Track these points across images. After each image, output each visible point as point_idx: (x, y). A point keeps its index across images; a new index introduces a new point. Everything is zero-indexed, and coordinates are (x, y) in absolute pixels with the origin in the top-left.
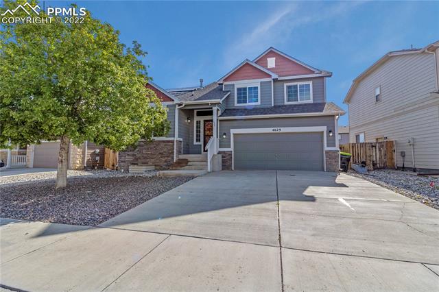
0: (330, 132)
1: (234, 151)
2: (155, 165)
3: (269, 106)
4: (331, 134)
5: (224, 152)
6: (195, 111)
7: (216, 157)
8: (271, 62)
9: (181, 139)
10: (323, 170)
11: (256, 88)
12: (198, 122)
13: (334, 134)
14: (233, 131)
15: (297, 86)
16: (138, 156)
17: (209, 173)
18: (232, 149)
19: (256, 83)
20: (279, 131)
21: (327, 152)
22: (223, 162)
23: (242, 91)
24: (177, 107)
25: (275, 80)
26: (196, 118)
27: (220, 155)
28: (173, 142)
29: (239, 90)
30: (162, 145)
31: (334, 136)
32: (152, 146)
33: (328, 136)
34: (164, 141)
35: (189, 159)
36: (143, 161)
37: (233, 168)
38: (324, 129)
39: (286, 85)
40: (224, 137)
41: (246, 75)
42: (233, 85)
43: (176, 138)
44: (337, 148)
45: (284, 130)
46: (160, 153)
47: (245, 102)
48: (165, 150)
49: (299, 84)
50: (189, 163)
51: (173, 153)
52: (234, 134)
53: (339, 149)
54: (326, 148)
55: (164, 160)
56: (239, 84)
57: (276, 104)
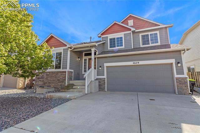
0: (178, 63)
1: (107, 78)
2: (55, 88)
3: (130, 48)
4: (179, 65)
5: (100, 79)
6: (84, 53)
7: (93, 82)
8: (131, 22)
9: (73, 71)
10: (175, 93)
11: (122, 38)
12: (85, 60)
13: (182, 64)
14: (106, 65)
15: (148, 35)
16: (46, 81)
17: (86, 94)
18: (105, 77)
19: (121, 35)
20: (138, 64)
21: (177, 79)
22: (99, 86)
23: (112, 40)
24: (69, 50)
25: (134, 32)
26: (84, 58)
27: (98, 81)
28: (65, 72)
29: (111, 39)
30: (59, 74)
31: (182, 66)
32: (54, 75)
33: (177, 66)
34: (60, 72)
35: (75, 84)
36: (48, 84)
37: (106, 90)
38: (173, 61)
39: (141, 35)
40: (100, 68)
41: (115, 30)
42: (107, 37)
43: (68, 69)
44: (185, 75)
45: (141, 63)
46: (58, 80)
47: (115, 47)
48: (61, 77)
49: (149, 33)
50: (74, 87)
51: (65, 80)
52: (107, 67)
53: (187, 76)
54: (176, 76)
55: (60, 84)
56: (110, 36)
57: (135, 47)
